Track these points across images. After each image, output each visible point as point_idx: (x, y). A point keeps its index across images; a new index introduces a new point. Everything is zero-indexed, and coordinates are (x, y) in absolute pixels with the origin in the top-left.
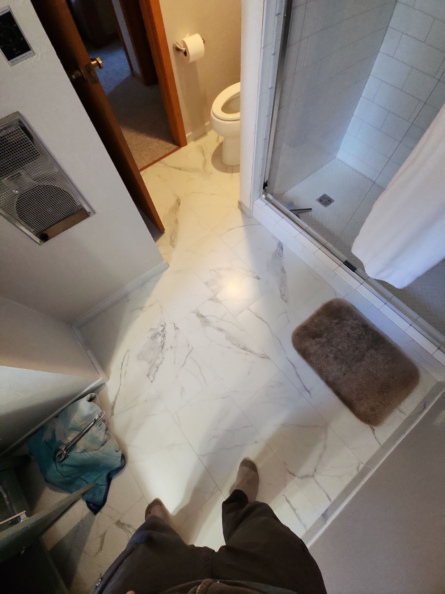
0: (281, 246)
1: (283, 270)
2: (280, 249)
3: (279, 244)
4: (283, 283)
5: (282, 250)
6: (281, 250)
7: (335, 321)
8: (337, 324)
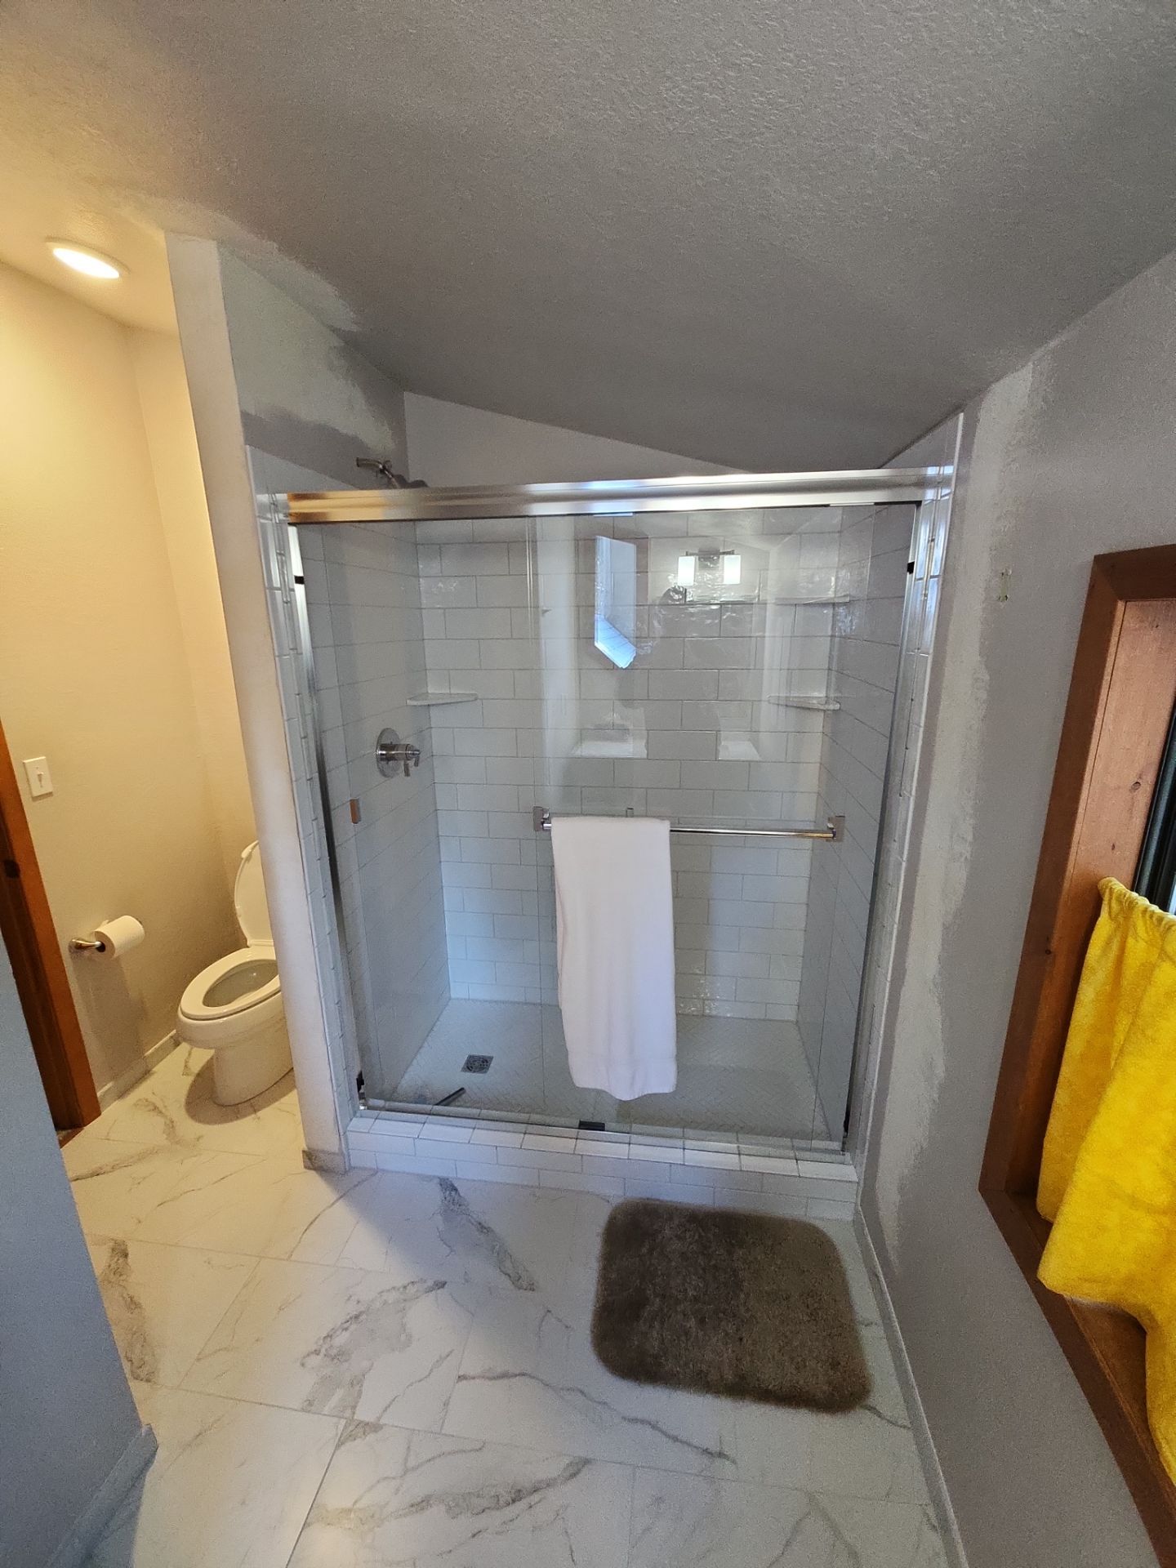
0: (448, 1186)
1: (483, 1228)
2: (450, 1193)
3: (441, 1185)
4: (500, 1255)
5: (456, 1190)
6: (453, 1193)
7: (644, 1250)
8: (651, 1251)
